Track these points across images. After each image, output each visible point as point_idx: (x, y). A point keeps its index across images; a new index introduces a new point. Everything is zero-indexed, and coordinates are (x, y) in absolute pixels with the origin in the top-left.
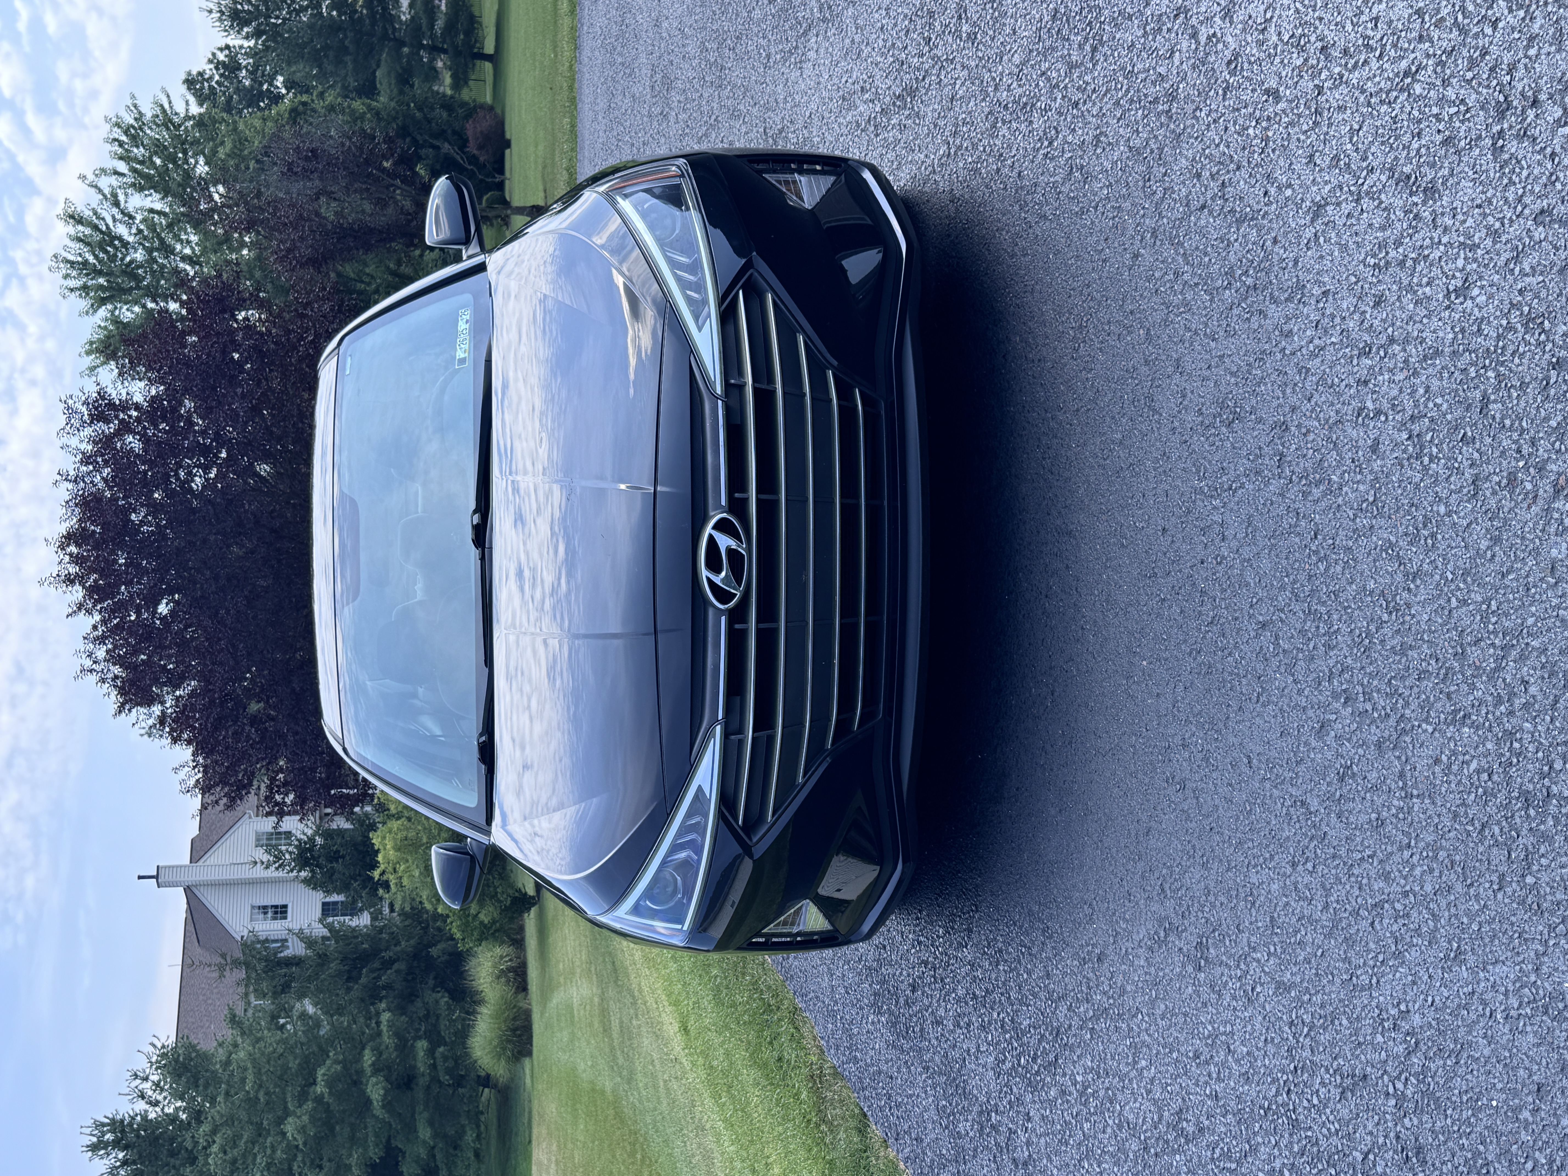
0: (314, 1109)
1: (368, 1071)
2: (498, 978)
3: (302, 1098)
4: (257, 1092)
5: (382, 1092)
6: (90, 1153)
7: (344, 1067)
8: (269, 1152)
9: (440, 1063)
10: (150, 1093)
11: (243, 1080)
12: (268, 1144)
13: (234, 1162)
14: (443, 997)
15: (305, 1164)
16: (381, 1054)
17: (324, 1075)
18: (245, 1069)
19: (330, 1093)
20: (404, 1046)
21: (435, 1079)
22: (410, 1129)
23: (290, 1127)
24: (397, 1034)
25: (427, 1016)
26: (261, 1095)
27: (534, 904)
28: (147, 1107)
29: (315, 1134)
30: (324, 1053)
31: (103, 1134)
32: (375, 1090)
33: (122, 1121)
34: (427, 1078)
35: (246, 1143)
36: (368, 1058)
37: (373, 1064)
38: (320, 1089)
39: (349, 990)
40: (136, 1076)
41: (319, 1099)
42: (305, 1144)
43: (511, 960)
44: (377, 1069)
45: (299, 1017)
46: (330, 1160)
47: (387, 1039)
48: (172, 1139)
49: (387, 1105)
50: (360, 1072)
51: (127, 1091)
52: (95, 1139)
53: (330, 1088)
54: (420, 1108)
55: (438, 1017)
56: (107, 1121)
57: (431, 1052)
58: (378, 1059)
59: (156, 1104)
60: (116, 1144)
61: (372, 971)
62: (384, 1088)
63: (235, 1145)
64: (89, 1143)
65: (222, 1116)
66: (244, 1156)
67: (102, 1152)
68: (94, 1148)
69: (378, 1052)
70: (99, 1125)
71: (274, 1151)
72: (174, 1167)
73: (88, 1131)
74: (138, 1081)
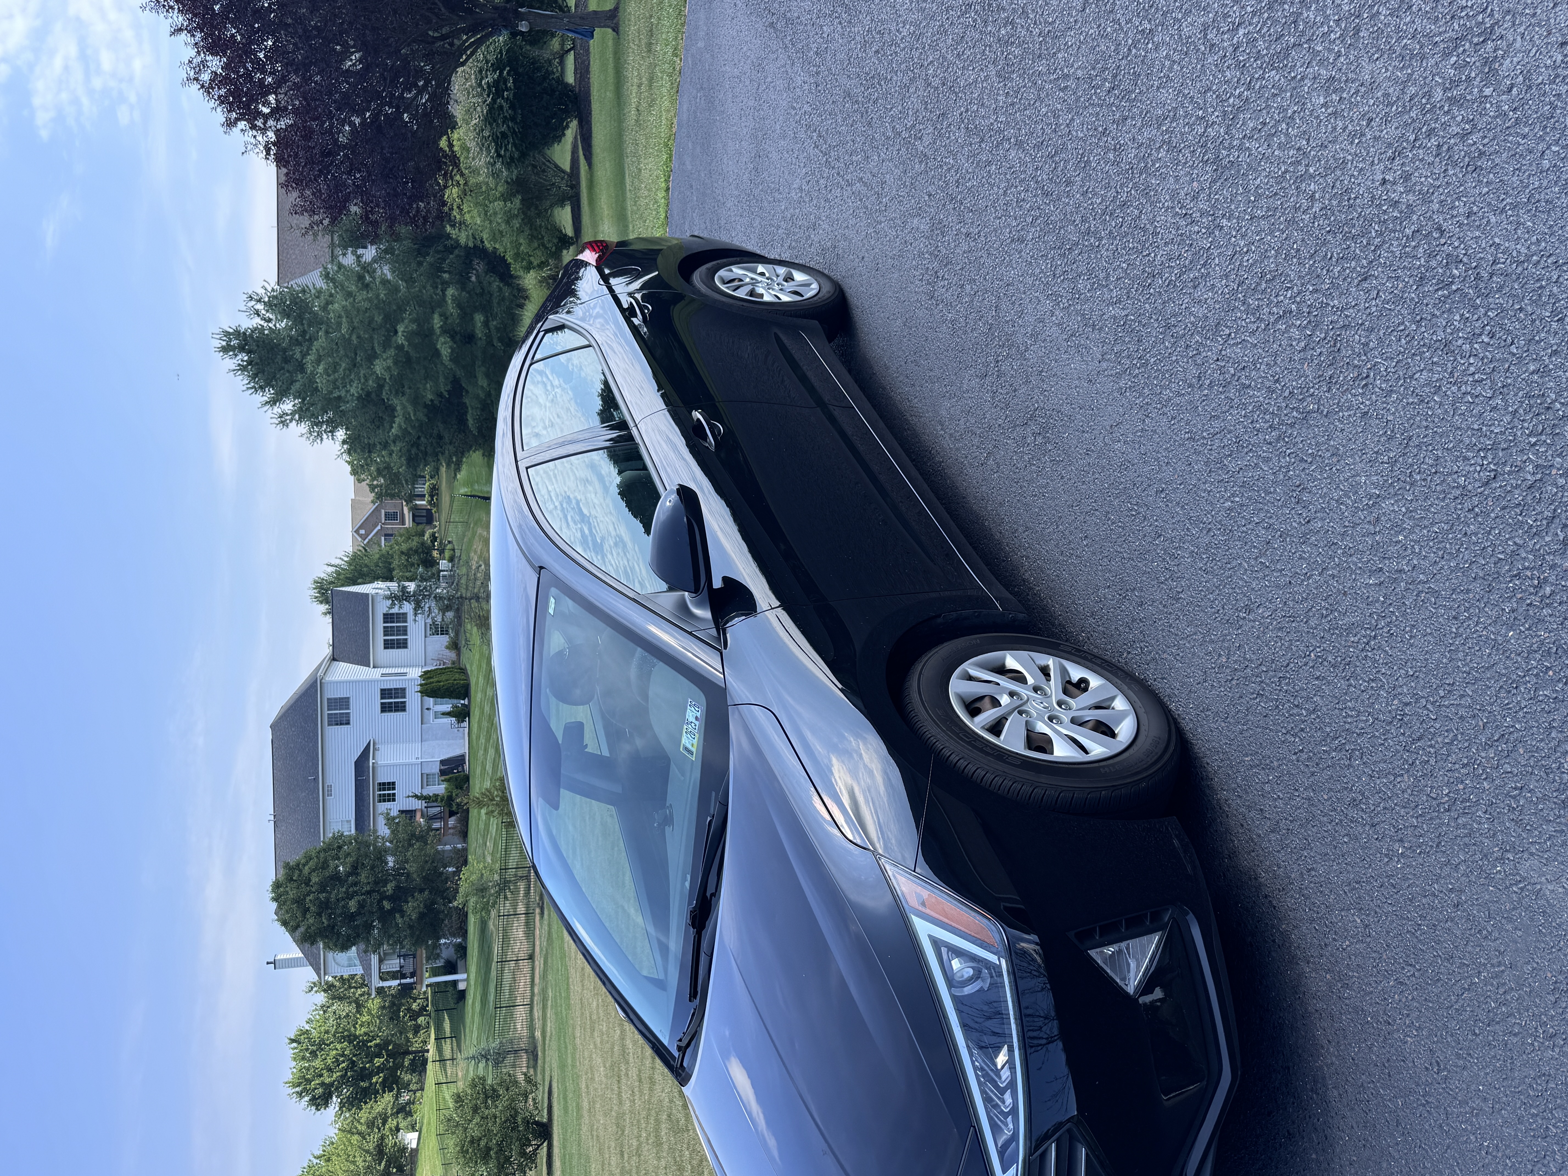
0: (396, 355)
1: (438, 331)
2: (540, 282)
3: (386, 345)
4: (351, 335)
5: (449, 351)
6: (221, 354)
7: (419, 325)
8: (362, 380)
9: (494, 333)
10: (263, 312)
11: (339, 324)
12: (362, 375)
13: (335, 382)
14: (495, 281)
15: (391, 393)
16: (447, 318)
17: (403, 332)
18: (340, 317)
19: (409, 345)
20: (466, 315)
21: (490, 343)
22: (472, 376)
23: (379, 367)
24: (459, 306)
25: (482, 294)
26: (354, 337)
27: (572, 244)
28: (262, 323)
29: (398, 373)
30: (401, 309)
31: (230, 340)
32: (444, 347)
33: (244, 333)
34: (484, 342)
35: (344, 370)
36: (437, 322)
37: (441, 327)
38: (400, 339)
39: (420, 264)
40: (251, 298)
41: (400, 348)
42: (390, 379)
43: (551, 270)
44: (445, 331)
45: (381, 282)
46: (410, 388)
47: (451, 308)
48: (285, 350)
49: (454, 359)
50: (431, 331)
51: (244, 309)
52: (224, 343)
53: (408, 341)
54: (478, 363)
55: (491, 295)
56: (231, 331)
57: (486, 324)
58: (445, 323)
59: (269, 320)
60: (242, 349)
61: (438, 252)
62: (451, 347)
63: (335, 371)
64: (220, 346)
65: (324, 349)
66: (343, 378)
67: (231, 353)
68: (225, 349)
69: (444, 316)
70: (227, 334)
71: (366, 380)
72: (288, 371)
73: (218, 337)
74: (253, 303)
